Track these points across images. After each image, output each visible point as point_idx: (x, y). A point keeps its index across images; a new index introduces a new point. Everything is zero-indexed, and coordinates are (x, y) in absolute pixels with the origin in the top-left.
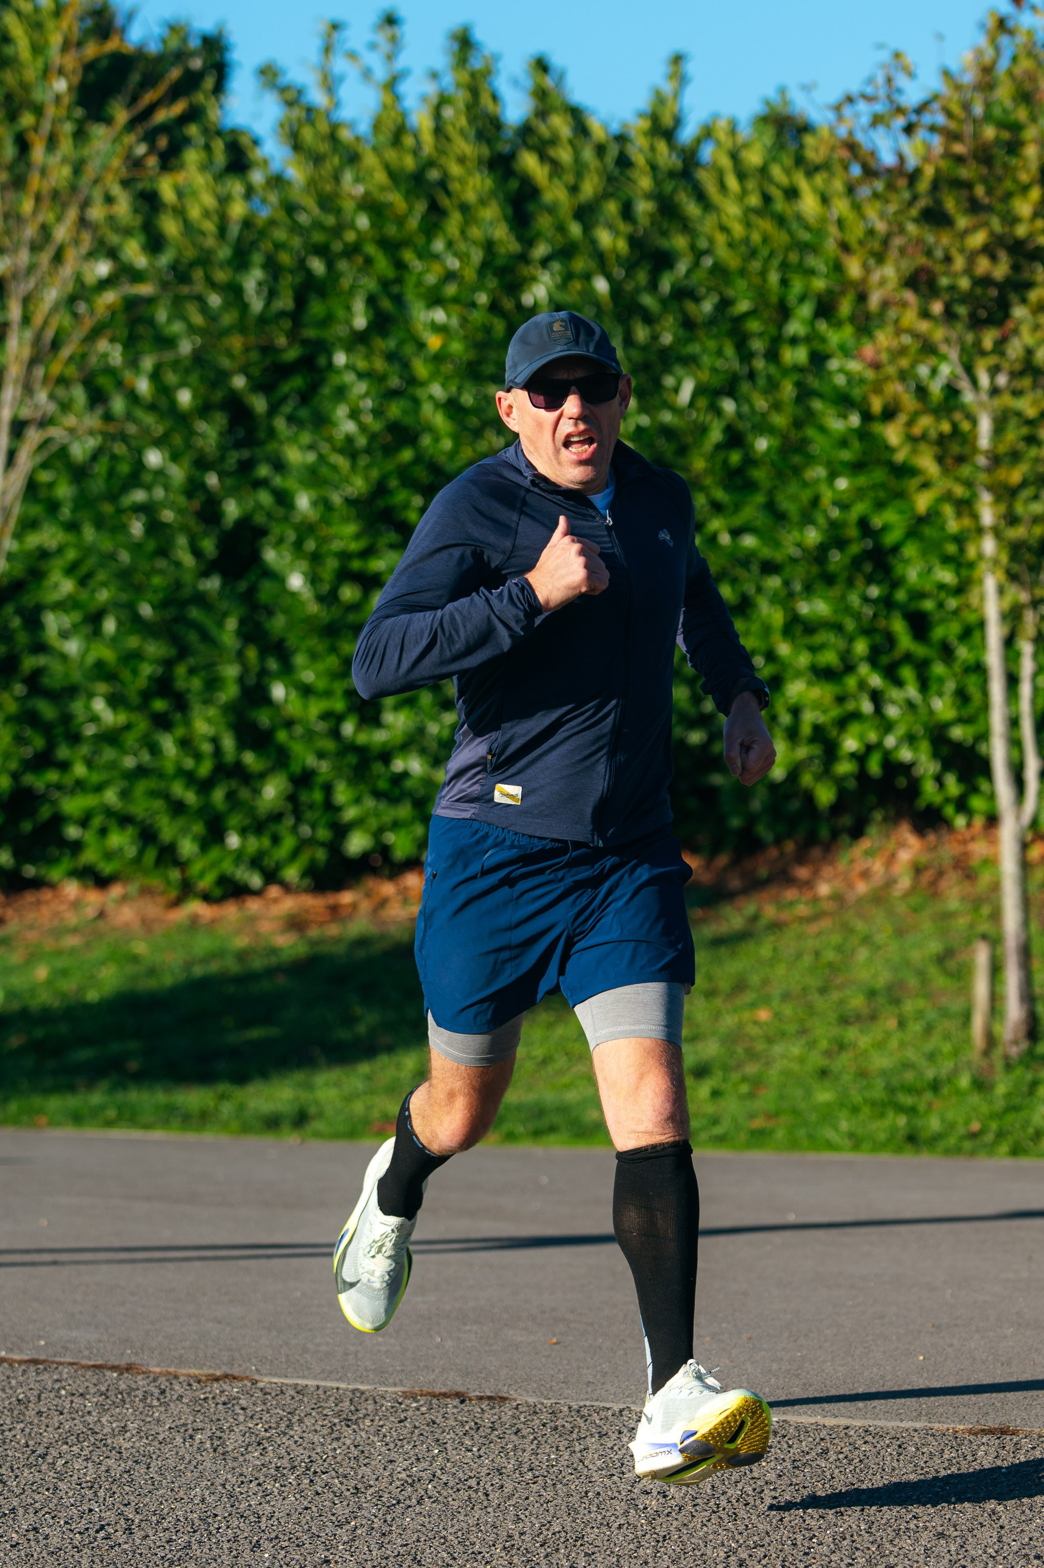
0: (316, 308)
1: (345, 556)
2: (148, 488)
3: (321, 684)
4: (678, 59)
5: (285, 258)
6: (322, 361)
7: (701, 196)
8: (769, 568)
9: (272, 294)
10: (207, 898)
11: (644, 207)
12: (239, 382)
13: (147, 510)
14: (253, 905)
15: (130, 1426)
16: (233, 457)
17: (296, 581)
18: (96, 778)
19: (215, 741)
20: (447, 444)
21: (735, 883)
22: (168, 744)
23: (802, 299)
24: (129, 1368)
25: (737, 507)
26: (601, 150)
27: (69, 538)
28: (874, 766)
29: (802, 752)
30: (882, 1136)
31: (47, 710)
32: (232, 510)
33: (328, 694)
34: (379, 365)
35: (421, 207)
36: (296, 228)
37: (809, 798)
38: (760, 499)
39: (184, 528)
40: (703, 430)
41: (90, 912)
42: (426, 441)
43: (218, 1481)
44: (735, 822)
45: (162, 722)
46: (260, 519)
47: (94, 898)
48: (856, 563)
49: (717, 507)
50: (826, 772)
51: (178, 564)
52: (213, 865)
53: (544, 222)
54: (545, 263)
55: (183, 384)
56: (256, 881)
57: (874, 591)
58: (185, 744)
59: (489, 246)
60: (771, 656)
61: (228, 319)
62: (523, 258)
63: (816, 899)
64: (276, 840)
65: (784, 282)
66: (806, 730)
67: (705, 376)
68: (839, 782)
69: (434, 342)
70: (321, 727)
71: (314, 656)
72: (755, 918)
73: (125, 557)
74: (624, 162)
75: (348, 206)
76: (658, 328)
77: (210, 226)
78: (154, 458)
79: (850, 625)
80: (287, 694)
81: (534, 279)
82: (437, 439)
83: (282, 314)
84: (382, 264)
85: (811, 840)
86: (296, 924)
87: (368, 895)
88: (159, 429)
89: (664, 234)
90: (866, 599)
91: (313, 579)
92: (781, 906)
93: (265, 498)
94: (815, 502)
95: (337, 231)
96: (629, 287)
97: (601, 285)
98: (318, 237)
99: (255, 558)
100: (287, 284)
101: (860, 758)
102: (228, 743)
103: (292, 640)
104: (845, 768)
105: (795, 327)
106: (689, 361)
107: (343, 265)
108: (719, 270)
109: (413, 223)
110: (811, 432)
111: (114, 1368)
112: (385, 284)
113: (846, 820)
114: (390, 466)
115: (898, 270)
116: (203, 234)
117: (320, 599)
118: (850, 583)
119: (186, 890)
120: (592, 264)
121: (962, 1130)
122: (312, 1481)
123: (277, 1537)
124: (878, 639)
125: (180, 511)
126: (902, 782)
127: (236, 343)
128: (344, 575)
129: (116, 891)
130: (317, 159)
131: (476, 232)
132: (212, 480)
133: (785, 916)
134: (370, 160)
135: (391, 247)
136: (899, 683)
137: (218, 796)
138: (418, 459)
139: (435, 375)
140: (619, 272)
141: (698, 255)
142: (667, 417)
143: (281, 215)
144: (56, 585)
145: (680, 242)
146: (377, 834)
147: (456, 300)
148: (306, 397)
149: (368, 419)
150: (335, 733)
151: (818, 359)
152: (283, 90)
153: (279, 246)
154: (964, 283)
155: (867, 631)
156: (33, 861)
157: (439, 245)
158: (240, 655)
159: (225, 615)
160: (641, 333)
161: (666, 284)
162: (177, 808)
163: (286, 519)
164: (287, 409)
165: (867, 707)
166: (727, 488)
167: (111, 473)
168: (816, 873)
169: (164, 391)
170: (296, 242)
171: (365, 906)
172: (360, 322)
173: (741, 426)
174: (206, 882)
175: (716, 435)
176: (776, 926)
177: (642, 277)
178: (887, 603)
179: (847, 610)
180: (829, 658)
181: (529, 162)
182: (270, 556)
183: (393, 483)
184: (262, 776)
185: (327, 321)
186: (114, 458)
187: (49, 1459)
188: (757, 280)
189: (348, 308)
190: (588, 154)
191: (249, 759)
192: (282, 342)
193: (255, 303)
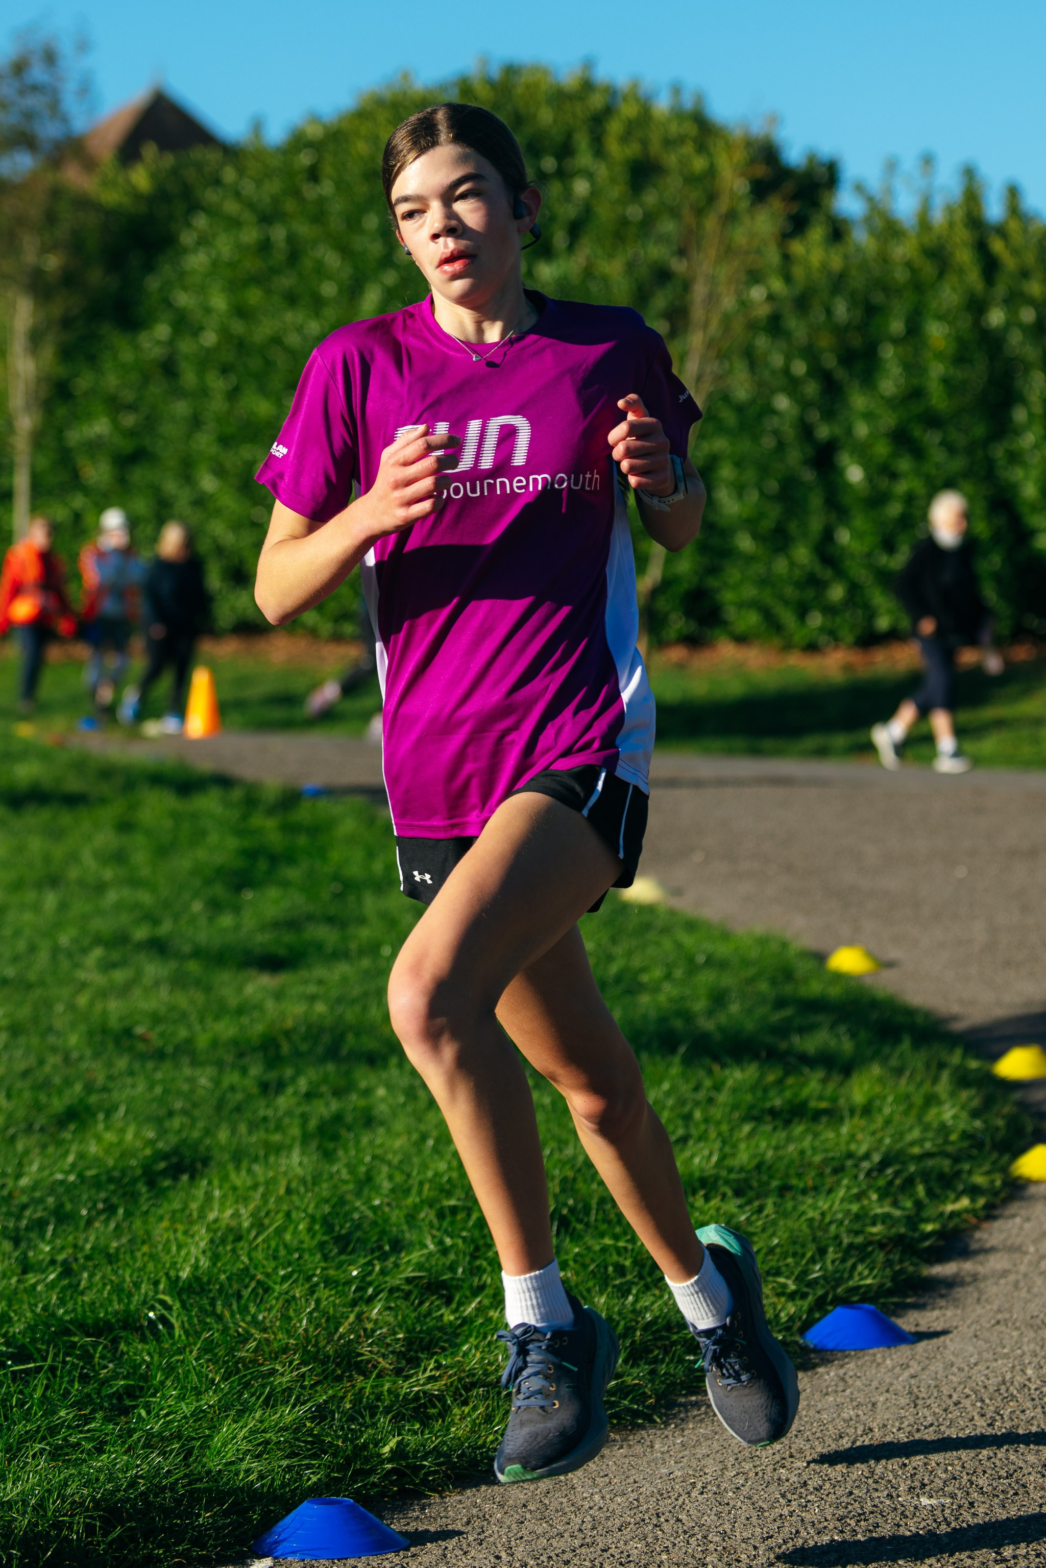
0: (874, 321)
1: (883, 460)
3: (868, 534)
5: (859, 295)
6: (876, 352)
10: (801, 652)
12: (830, 361)
13: (776, 433)
14: (825, 657)
17: (855, 474)
19: (810, 565)
32: (823, 432)
33: (871, 540)
35: (935, 267)
39: (795, 443)
42: (934, 401)
45: (778, 550)
46: (837, 439)
47: (742, 652)
53: (1002, 279)
54: (999, 303)
56: (823, 639)
58: (792, 564)
59: (971, 290)
62: (987, 297)
64: (842, 620)
69: (940, 345)
71: (862, 514)
75: (897, 264)
77: (819, 270)
78: (782, 403)
80: (851, 538)
81: (992, 311)
83: (858, 324)
86: (848, 668)
87: (887, 653)
88: (784, 385)
91: (865, 475)
93: (839, 427)
97: (1032, 316)
99: (832, 461)
102: (817, 565)
103: (851, 507)
107: (893, 298)
109: (930, 274)
114: (910, 412)
117: (870, 486)
119: (787, 647)
125: (794, 435)
128: (884, 474)
129: (752, 647)
131: (963, 283)
132: (814, 416)
134: (909, 239)
135: (921, 290)
137: (808, 593)
138: (925, 409)
143: (859, 271)
144: (725, 472)
149: (902, 387)
152: (865, 195)
158: (821, 514)
159: (815, 494)
162: (785, 599)
163: (851, 439)
164: (857, 377)
181: (997, 246)
183: (912, 423)
184: (832, 583)
185: (880, 327)
190: (1031, 243)
191: (828, 574)
192: (858, 341)
193: (845, 318)
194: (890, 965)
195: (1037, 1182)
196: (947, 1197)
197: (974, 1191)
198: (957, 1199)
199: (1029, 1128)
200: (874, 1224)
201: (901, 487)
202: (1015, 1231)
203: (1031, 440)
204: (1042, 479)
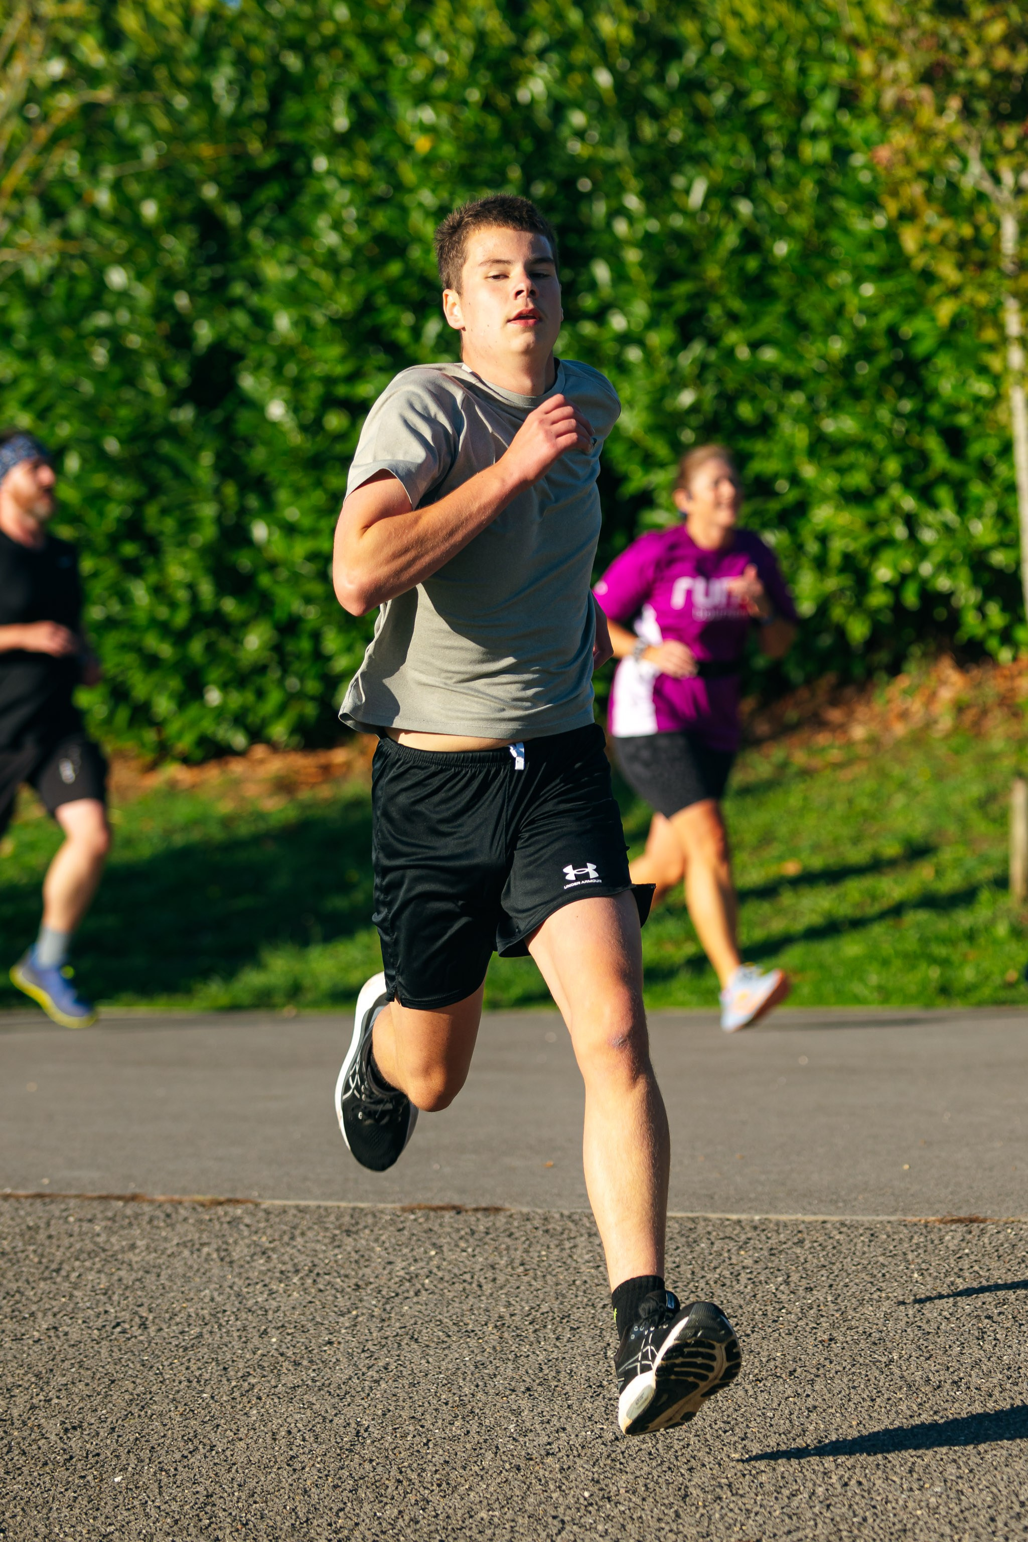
0: (293, 108)
1: (329, 381)
2: (112, 311)
3: (307, 522)
5: (257, 54)
6: (300, 166)
8: (791, 383)
9: (244, 94)
10: (186, 761)
12: (210, 192)
13: (111, 335)
14: (237, 767)
15: (139, 1243)
16: (205, 275)
17: (277, 410)
19: (191, 587)
21: (762, 728)
22: (140, 592)
23: (823, 88)
24: (134, 1198)
25: (756, 318)
27: (25, 367)
28: (911, 598)
29: (832, 583)
30: (913, 989)
32: (204, 332)
33: (313, 533)
34: (363, 169)
36: (267, 20)
37: (841, 632)
38: (780, 308)
39: (153, 354)
40: (717, 235)
42: (416, 253)
43: (226, 1284)
44: (761, 662)
45: (133, 568)
46: (235, 342)
48: (886, 375)
49: (734, 319)
50: (858, 605)
51: (147, 394)
52: (193, 723)
53: (540, 10)
54: (541, 54)
55: (148, 195)
56: (239, 740)
57: (907, 406)
58: (159, 591)
59: (481, 37)
60: (795, 479)
61: (196, 122)
62: (518, 50)
63: (850, 743)
64: (260, 694)
65: (803, 71)
66: (835, 558)
67: (718, 175)
68: (873, 615)
69: (422, 144)
70: (309, 568)
71: (298, 492)
72: (783, 766)
73: (87, 387)
76: (666, 124)
77: (173, 20)
78: (117, 277)
79: (880, 442)
80: (270, 534)
81: (530, 72)
82: (427, 251)
83: (256, 116)
84: (364, 58)
85: (845, 680)
86: (284, 786)
88: (121, 245)
89: (671, 19)
90: (897, 414)
91: (295, 407)
92: (813, 752)
93: (241, 318)
94: (840, 310)
95: (314, 22)
96: (633, 79)
97: (603, 78)
98: (293, 30)
99: (231, 385)
100: (259, 83)
101: (895, 588)
102: (206, 589)
103: (273, 475)
104: (878, 599)
105: (815, 120)
106: (702, 160)
107: (320, 61)
108: (731, 59)
109: (396, 13)
110: (834, 234)
111: (119, 1198)
112: (367, 80)
113: (883, 657)
114: (376, 281)
115: (912, 65)
116: (165, 28)
117: (304, 428)
118: (880, 398)
119: (163, 752)
120: (593, 55)
121: (997, 980)
122: (315, 1281)
123: (283, 1326)
124: (912, 458)
125: (147, 336)
126: (941, 613)
127: (206, 150)
128: (329, 402)
131: (465, 23)
132: (182, 300)
133: (816, 762)
135: (372, 40)
136: (934, 505)
137: (196, 647)
138: (408, 273)
139: (423, 181)
140: (622, 63)
141: (709, 41)
142: (677, 221)
143: (252, 7)
144: (13, 416)
145: (688, 28)
147: (445, 97)
148: (283, 207)
149: (352, 230)
150: (322, 576)
151: (841, 153)
153: (249, 42)
154: (983, 78)
155: (899, 448)
157: (425, 37)
158: (217, 492)
159: (200, 448)
160: (648, 130)
161: (674, 76)
162: (151, 662)
163: (264, 342)
164: (264, 219)
165: (900, 531)
166: (744, 297)
167: (70, 295)
168: (850, 714)
169: (127, 203)
170: (269, 36)
172: (342, 123)
173: (758, 229)
174: (185, 743)
175: (731, 239)
176: (806, 773)
177: (648, 68)
178: (921, 418)
179: (877, 426)
180: (859, 479)
182: (248, 382)
183: (381, 299)
184: (244, 625)
185: (305, 122)
186: (73, 278)
187: (63, 1273)
188: (772, 69)
189: (328, 108)
192: (254, 146)
193: (227, 105)
203: (618, 323)
204: (643, 400)
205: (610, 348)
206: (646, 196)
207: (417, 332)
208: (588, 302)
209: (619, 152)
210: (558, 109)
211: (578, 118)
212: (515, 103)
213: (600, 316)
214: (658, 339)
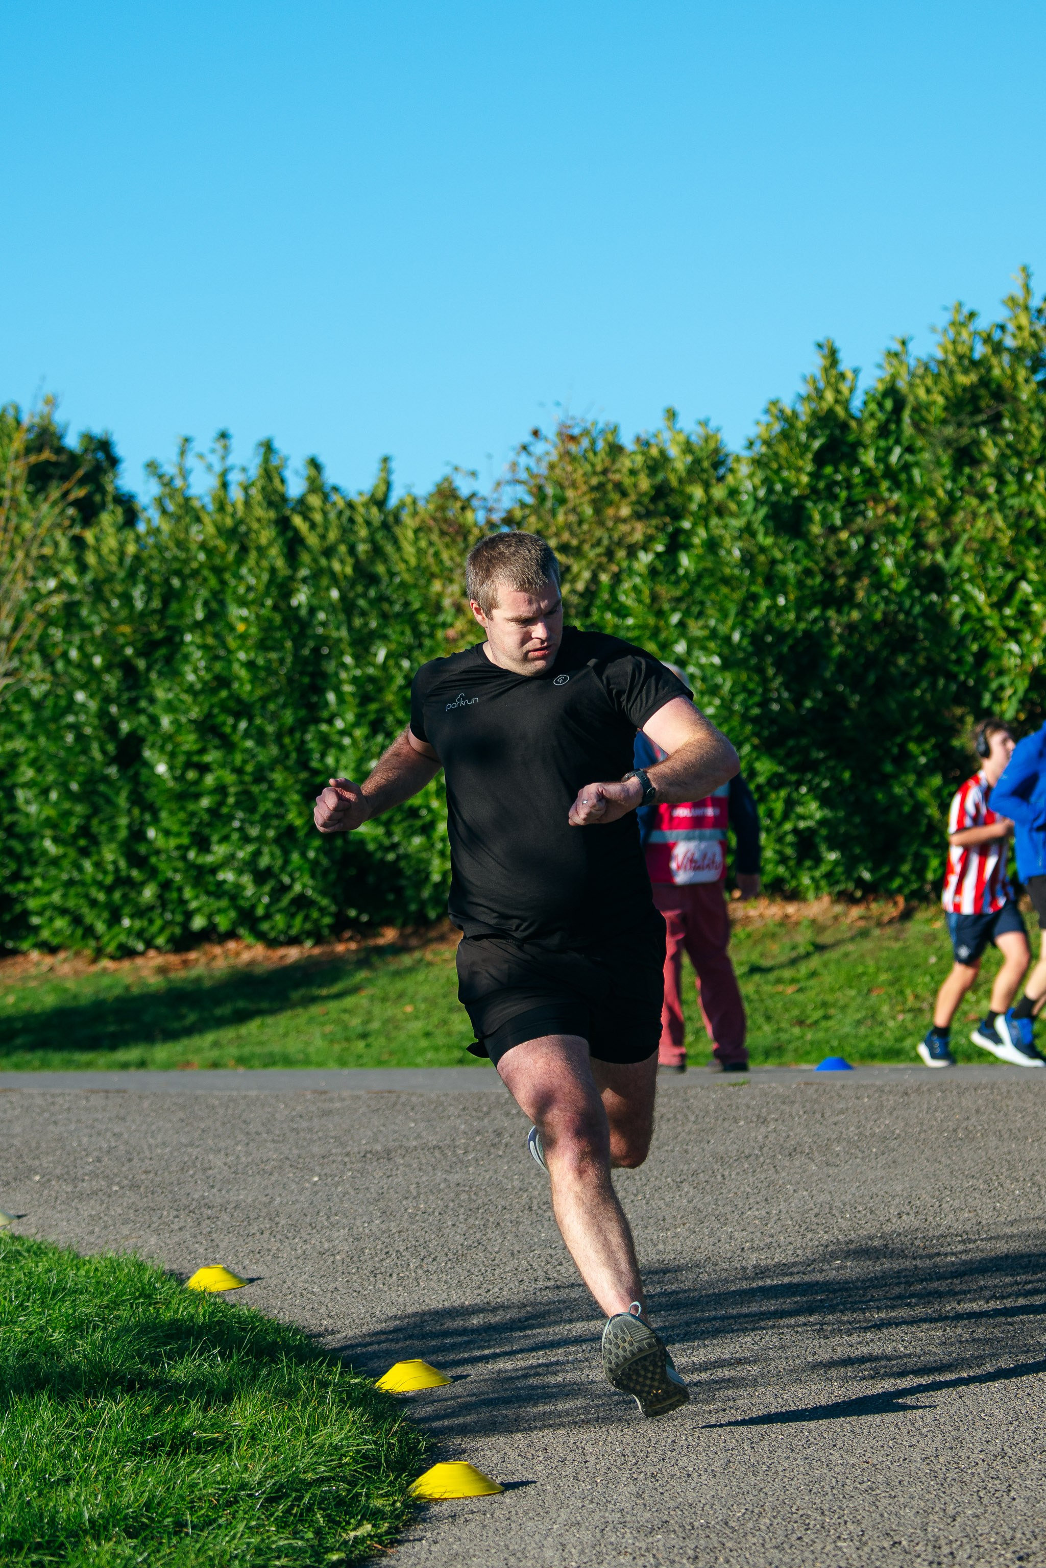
0: (174, 607)
1: (189, 754)
2: (76, 714)
3: (175, 828)
4: (386, 460)
5: (156, 578)
6: (177, 639)
7: (396, 542)
9: (149, 599)
10: (113, 958)
11: (362, 548)
12: (129, 651)
13: (76, 727)
14: (139, 961)
16: (125, 696)
17: (161, 769)
18: (47, 886)
19: (115, 862)
20: (248, 687)
21: (413, 942)
22: (88, 865)
26: (340, 513)
27: (31, 744)
31: (18, 847)
32: (125, 727)
33: (178, 835)
34: (210, 641)
35: (235, 548)
36: (163, 560)
39: (98, 738)
40: (392, 678)
41: (44, 968)
42: (236, 685)
44: (413, 907)
45: (84, 852)
46: (141, 732)
47: (48, 960)
51: (93, 759)
52: (115, 937)
53: (305, 558)
54: (304, 581)
55: (96, 653)
56: (140, 946)
58: (98, 865)
59: (273, 571)
60: (430, 810)
61: (124, 613)
62: (292, 578)
64: (151, 921)
67: (393, 646)
69: (241, 627)
70: (175, 854)
71: (172, 813)
72: (421, 960)
74: (351, 520)
75: (194, 547)
76: (368, 619)
77: (114, 559)
78: (80, 696)
80: (157, 835)
81: (298, 590)
82: (242, 685)
83: (154, 611)
84: (213, 582)
86: (162, 970)
87: (205, 954)
88: (82, 679)
89: (373, 563)
91: (171, 768)
92: (435, 953)
93: (143, 719)
95: (186, 562)
96: (351, 595)
97: (335, 594)
98: (176, 566)
99: (138, 755)
100: (157, 592)
102: (122, 864)
103: (159, 803)
106: (385, 638)
107: (191, 583)
108: (403, 584)
109: (230, 557)
112: (214, 594)
114: (215, 700)
116: (110, 563)
117: (175, 779)
119: (99, 953)
120: (330, 582)
125: (95, 728)
127: (126, 629)
128: (189, 765)
129: (62, 955)
130: (179, 519)
131: (265, 564)
132: (114, 709)
134: (206, 519)
135: (218, 571)
137: (117, 896)
138: (231, 696)
139: (240, 648)
140: (345, 586)
141: (392, 576)
142: (371, 671)
143: (154, 552)
144: (23, 773)
145: (381, 569)
146: (210, 917)
147: (253, 602)
148: (168, 660)
149: (203, 673)
150: (184, 858)
152: (160, 477)
153: (152, 571)
156: (12, 939)
157: (244, 571)
158: (129, 812)
159: (120, 789)
160: (358, 622)
161: (372, 593)
162: (93, 903)
163: (155, 732)
164: (158, 667)
167: (56, 705)
169: (86, 656)
170: (164, 569)
171: (203, 960)
172: (200, 615)
174: (111, 948)
175: (398, 681)
176: (430, 964)
177: (360, 589)
181: (297, 521)
182: (147, 754)
183: (216, 711)
184: (143, 884)
185: (181, 615)
186: (57, 696)
189: (192, 607)
190: (332, 516)
191: (135, 873)
192: (154, 627)
193: (139, 605)
194: (251, 1280)
195: (437, 1501)
196: (348, 1523)
197: (375, 1516)
198: (359, 1524)
199: (422, 1445)
200: (278, 1558)
201: (209, 780)
202: (423, 1556)
203: (339, 724)
204: (352, 765)
205: (335, 738)
206: (357, 657)
207: (235, 727)
208: (325, 714)
209: (344, 633)
210: (312, 611)
211: (322, 616)
212: (289, 606)
213: (330, 721)
214: (359, 733)
